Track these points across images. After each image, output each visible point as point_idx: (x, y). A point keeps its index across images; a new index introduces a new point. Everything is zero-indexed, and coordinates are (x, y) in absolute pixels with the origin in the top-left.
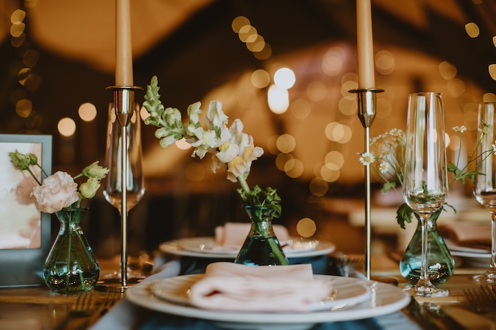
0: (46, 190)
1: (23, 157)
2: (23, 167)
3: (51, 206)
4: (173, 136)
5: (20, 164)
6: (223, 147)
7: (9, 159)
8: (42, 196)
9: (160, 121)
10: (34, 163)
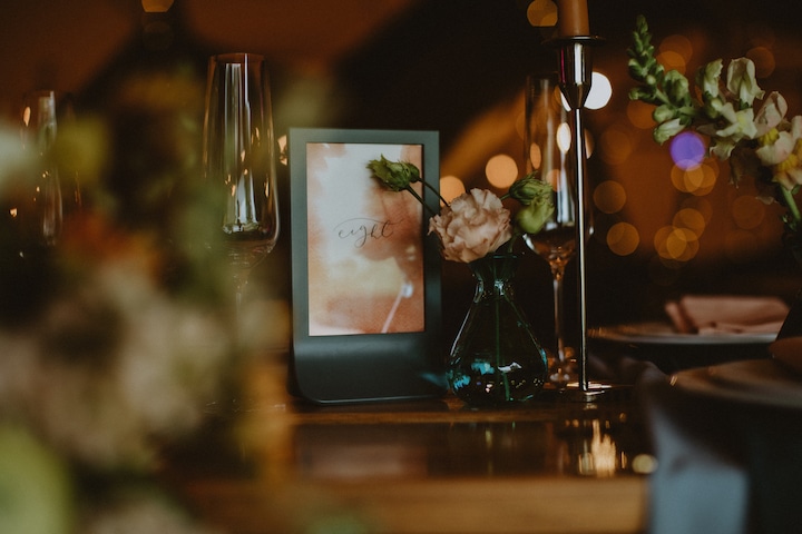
0: (458, 221)
1: (399, 168)
2: (401, 185)
3: (471, 250)
4: (678, 120)
5: (395, 180)
6: (767, 138)
7: (368, 173)
8: (450, 232)
9: (659, 94)
10: (414, 179)
